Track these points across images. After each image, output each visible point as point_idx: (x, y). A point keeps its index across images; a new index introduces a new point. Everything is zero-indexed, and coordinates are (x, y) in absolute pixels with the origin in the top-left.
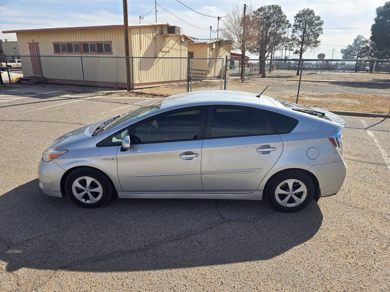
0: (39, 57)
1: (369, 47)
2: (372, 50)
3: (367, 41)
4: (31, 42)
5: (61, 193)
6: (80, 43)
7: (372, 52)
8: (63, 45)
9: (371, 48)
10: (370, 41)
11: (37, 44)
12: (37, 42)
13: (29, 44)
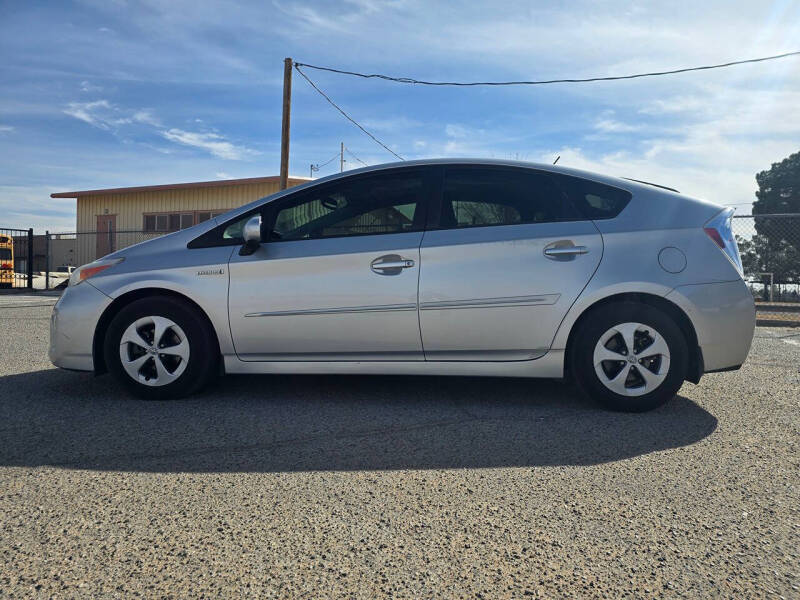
0: (112, 232)
1: (754, 255)
2: (760, 260)
3: (748, 244)
4: (102, 214)
5: (91, 359)
6: (195, 212)
7: (761, 265)
8: (162, 218)
9: (759, 256)
10: (753, 243)
11: (114, 217)
12: (114, 213)
13: (99, 217)
